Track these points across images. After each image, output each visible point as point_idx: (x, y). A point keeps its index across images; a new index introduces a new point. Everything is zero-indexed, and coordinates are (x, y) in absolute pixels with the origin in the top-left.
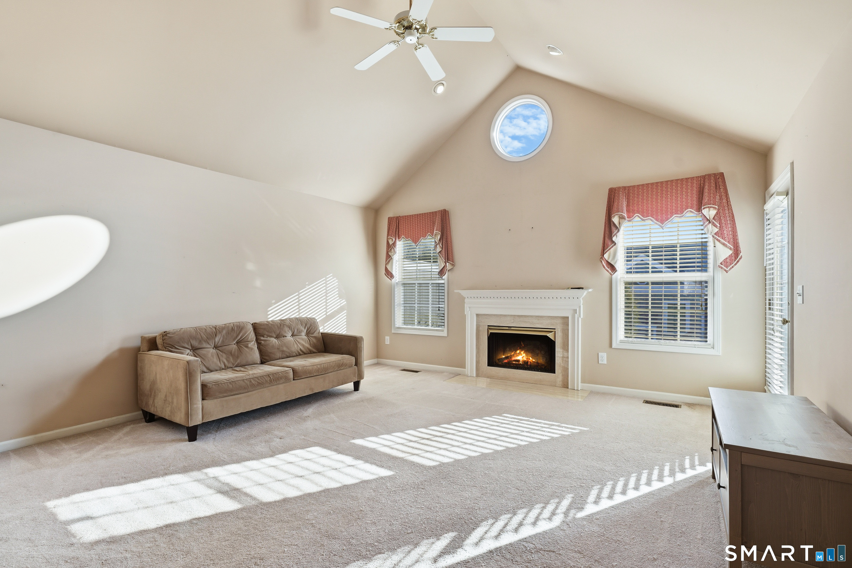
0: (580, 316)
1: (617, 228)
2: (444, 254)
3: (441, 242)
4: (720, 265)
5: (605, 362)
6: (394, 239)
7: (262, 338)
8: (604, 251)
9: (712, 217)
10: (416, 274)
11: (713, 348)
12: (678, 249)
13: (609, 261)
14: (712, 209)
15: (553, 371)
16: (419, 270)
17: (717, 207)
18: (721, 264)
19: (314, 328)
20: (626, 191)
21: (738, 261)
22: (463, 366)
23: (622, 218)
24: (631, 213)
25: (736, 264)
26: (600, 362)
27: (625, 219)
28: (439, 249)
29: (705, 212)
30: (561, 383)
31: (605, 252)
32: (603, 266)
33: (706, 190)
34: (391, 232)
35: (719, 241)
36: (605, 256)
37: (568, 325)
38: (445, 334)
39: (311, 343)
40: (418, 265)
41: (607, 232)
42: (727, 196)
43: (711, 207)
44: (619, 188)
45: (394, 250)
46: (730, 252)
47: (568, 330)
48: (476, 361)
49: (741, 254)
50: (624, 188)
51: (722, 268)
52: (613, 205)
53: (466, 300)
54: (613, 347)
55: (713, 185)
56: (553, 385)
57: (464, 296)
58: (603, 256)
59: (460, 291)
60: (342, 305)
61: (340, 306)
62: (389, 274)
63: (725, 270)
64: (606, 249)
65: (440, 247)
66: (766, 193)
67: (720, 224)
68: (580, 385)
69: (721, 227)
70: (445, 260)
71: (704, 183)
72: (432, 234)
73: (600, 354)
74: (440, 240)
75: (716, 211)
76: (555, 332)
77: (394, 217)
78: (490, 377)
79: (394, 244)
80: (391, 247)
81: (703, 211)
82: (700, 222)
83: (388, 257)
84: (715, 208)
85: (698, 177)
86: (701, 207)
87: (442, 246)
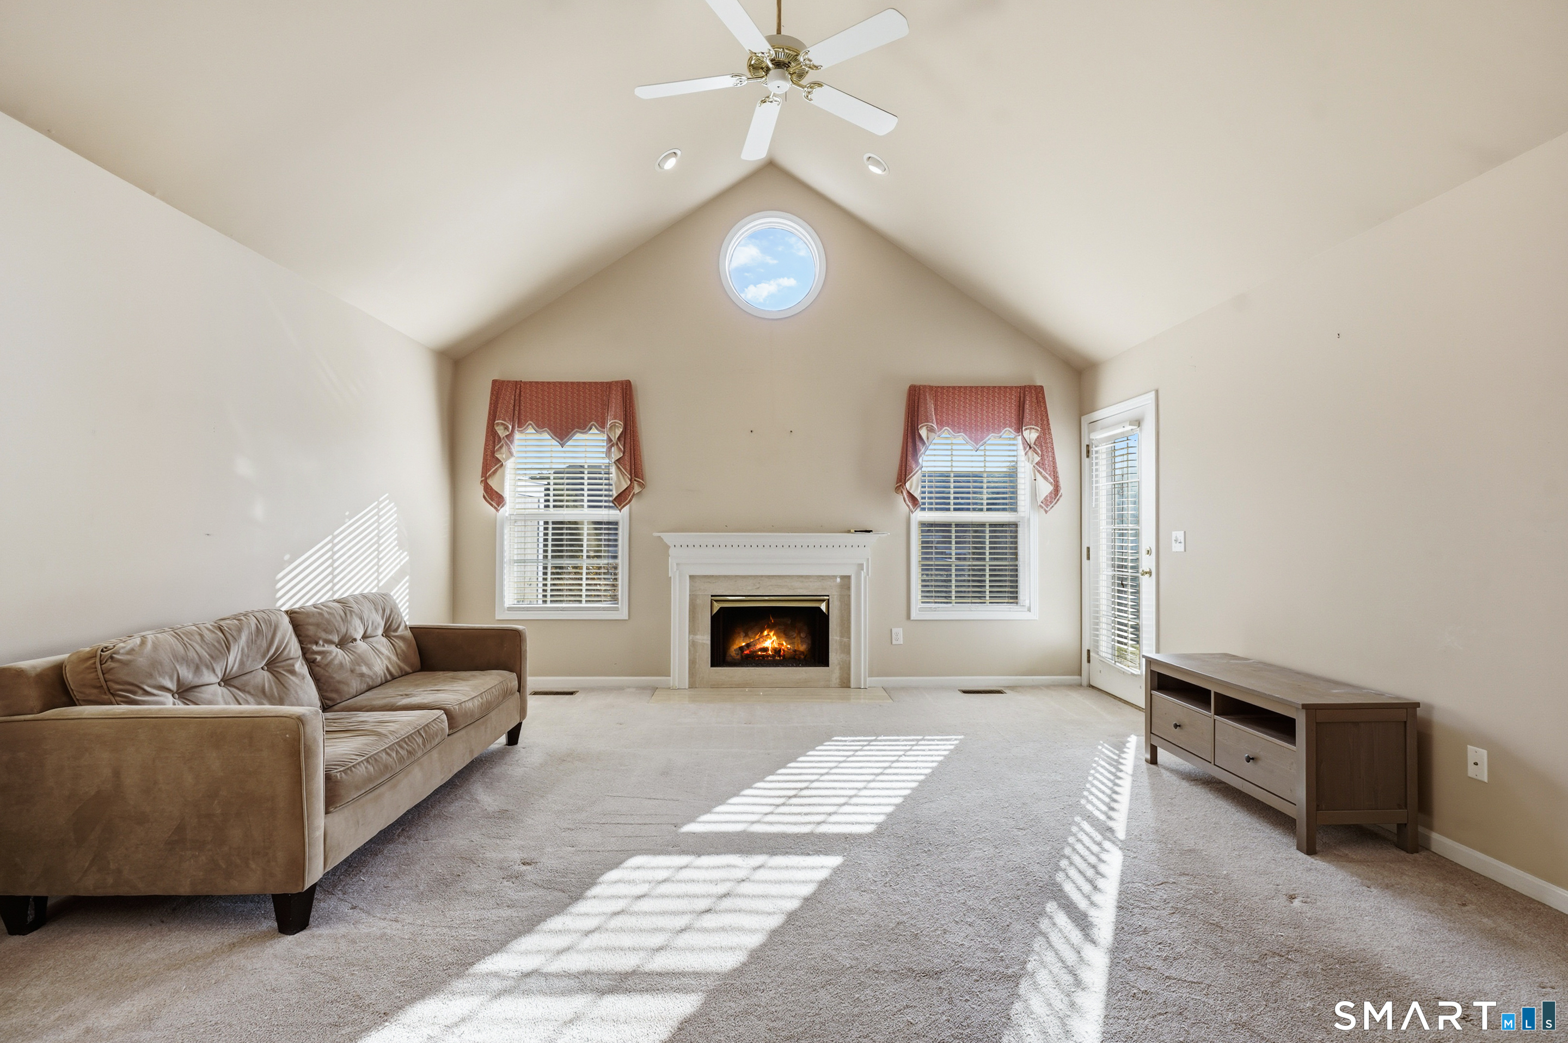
0: (868, 575)
1: (924, 443)
2: (628, 464)
3: (623, 444)
4: (1042, 504)
5: (900, 642)
6: (510, 427)
7: (315, 648)
8: (903, 475)
9: (1033, 441)
11: (1029, 610)
12: (952, 479)
13: (911, 492)
14: (1033, 431)
15: (825, 663)
17: (1039, 429)
18: (1038, 502)
19: (396, 616)
21: (1058, 499)
22: (664, 671)
23: (931, 430)
24: (941, 424)
25: (1056, 503)
26: (894, 642)
27: (936, 432)
28: (616, 456)
29: (1026, 433)
30: (838, 680)
31: (907, 479)
32: (904, 498)
33: (1027, 406)
34: (499, 412)
35: (1041, 473)
36: (905, 483)
37: (849, 588)
38: (623, 614)
39: (399, 651)
41: (908, 445)
42: (1047, 418)
43: (1032, 428)
44: (925, 387)
45: (509, 448)
46: (1051, 488)
47: (849, 596)
48: (689, 660)
49: (1061, 491)
50: (931, 388)
51: (1042, 507)
52: (916, 408)
53: (672, 551)
54: (912, 618)
55: (1034, 400)
56: (825, 686)
57: (669, 543)
59: (663, 535)
60: (402, 563)
61: (399, 566)
62: (495, 498)
63: (1045, 510)
64: (908, 474)
65: (620, 449)
66: (1082, 418)
67: (1042, 451)
68: (868, 679)
69: (1042, 456)
70: (631, 475)
71: (1024, 397)
72: (602, 425)
73: (894, 630)
74: (619, 438)
75: (1037, 434)
76: (829, 600)
77: (509, 382)
78: (716, 686)
79: (507, 436)
80: (502, 442)
81: (1024, 432)
82: (1021, 447)
83: (491, 463)
84: (1037, 430)
85: (1017, 387)
86: (1022, 427)
87: (622, 450)
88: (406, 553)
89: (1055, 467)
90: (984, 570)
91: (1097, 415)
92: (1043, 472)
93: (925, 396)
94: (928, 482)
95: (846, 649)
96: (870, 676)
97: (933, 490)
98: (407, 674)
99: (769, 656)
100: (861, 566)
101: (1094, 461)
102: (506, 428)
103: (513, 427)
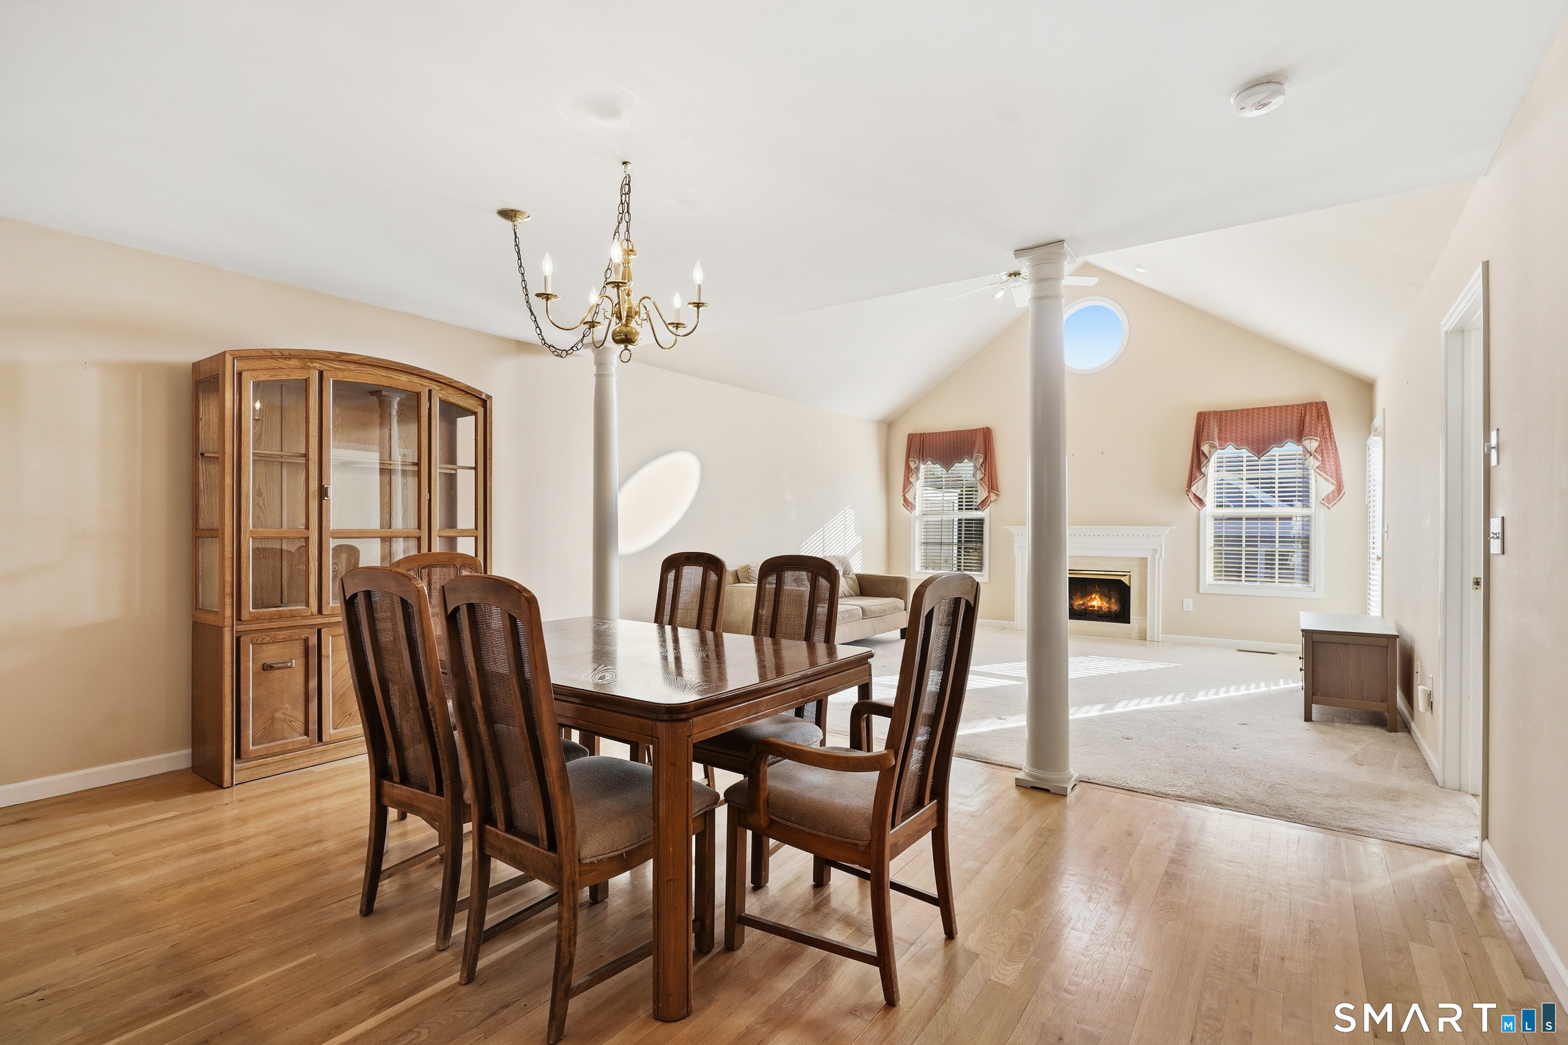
0: (1161, 557)
1: (1207, 457)
2: (987, 481)
3: (984, 468)
4: (1322, 501)
5: (1191, 609)
6: (917, 462)
8: (1191, 483)
9: (1313, 449)
10: (941, 505)
11: (1316, 590)
13: (1197, 494)
14: (1312, 440)
15: (1127, 621)
16: (946, 500)
17: (1319, 439)
18: (1323, 499)
20: (1218, 416)
21: (1341, 498)
22: (1012, 619)
23: (1212, 446)
24: (1223, 441)
25: (1339, 500)
26: (1185, 609)
27: (1215, 447)
28: (980, 476)
29: (1306, 443)
30: (1137, 634)
32: (1190, 500)
33: (1307, 420)
34: (912, 454)
35: (1321, 475)
36: (1192, 488)
37: (1146, 567)
38: (985, 579)
40: (945, 494)
41: (1195, 462)
42: (1330, 428)
43: (1312, 439)
44: (1209, 412)
45: (917, 475)
46: (1333, 487)
47: (1146, 573)
49: (1344, 490)
50: (1215, 413)
51: (1325, 503)
52: (1202, 432)
53: (1016, 538)
54: (1200, 592)
55: (1315, 415)
56: (1127, 637)
57: (1014, 533)
58: (1191, 487)
60: (857, 543)
62: (909, 505)
63: (1327, 507)
64: (1194, 481)
65: (982, 472)
67: (1326, 454)
68: (1160, 635)
69: (1323, 461)
70: (990, 488)
71: (1305, 413)
72: (971, 457)
73: (1185, 600)
74: (982, 465)
75: (1320, 443)
76: (1130, 575)
77: (917, 434)
79: (915, 468)
80: (913, 471)
81: (1303, 442)
82: (1301, 453)
83: (907, 483)
84: (1317, 440)
85: (1298, 405)
86: (1302, 438)
87: (984, 472)
88: (860, 537)
89: (1337, 469)
90: (1275, 556)
93: (1213, 419)
95: (1144, 612)
96: (1162, 632)
98: (853, 596)
99: (1096, 612)
100: (1155, 551)
102: (915, 463)
103: (919, 462)
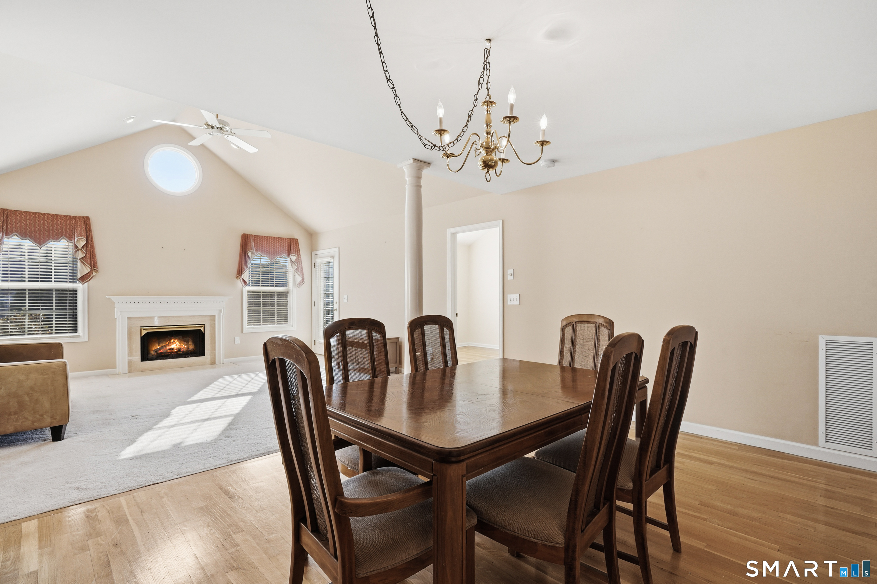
0: (224, 314)
1: (249, 257)
2: (89, 260)
3: (84, 250)
5: (239, 342)
9: (294, 260)
11: (292, 326)
13: (244, 279)
14: (294, 256)
15: (203, 354)
18: (297, 284)
21: (304, 283)
22: (113, 366)
23: (253, 253)
24: (257, 251)
25: (302, 285)
26: (236, 343)
28: (79, 255)
29: (292, 257)
30: (209, 361)
31: (242, 273)
32: (240, 281)
33: (292, 247)
35: (297, 272)
36: (241, 275)
37: (214, 321)
38: (84, 339)
41: (243, 261)
42: (299, 251)
44: (250, 235)
46: (300, 279)
47: (215, 324)
48: (128, 360)
49: (305, 280)
50: (252, 235)
51: (297, 286)
52: (247, 245)
53: (116, 305)
54: (244, 332)
55: (295, 244)
56: (203, 364)
57: (115, 301)
59: (111, 297)
63: (299, 287)
65: (83, 252)
66: (313, 252)
67: (297, 264)
68: (225, 360)
69: (298, 266)
70: (91, 266)
71: (291, 243)
72: (70, 238)
73: (236, 338)
74: (83, 247)
75: (296, 258)
76: (204, 326)
78: (144, 371)
81: (291, 257)
82: (290, 262)
84: (296, 256)
85: (288, 239)
86: (290, 255)
87: (85, 252)
89: (302, 271)
90: (274, 311)
91: (318, 252)
92: (298, 273)
93: (250, 239)
94: (251, 274)
95: (213, 348)
96: (225, 358)
97: (253, 277)
99: (175, 352)
100: (220, 311)
101: (317, 269)
103: (2, 235)
